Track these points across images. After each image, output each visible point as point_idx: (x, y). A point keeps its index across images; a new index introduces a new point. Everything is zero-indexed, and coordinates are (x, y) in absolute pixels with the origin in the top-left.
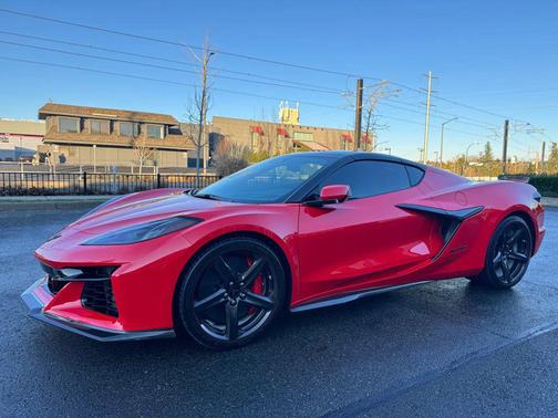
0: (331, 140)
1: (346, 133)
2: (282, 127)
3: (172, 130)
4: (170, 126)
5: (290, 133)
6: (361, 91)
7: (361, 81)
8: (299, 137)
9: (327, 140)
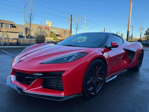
0: (61, 31)
1: (65, 30)
2: (47, 27)
3: (13, 26)
4: (12, 25)
5: (49, 29)
6: (71, 18)
7: (72, 15)
8: (52, 30)
9: (60, 32)
